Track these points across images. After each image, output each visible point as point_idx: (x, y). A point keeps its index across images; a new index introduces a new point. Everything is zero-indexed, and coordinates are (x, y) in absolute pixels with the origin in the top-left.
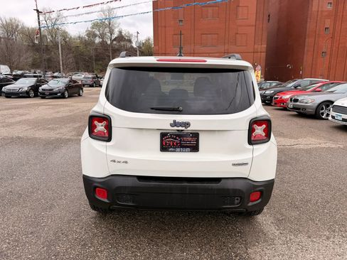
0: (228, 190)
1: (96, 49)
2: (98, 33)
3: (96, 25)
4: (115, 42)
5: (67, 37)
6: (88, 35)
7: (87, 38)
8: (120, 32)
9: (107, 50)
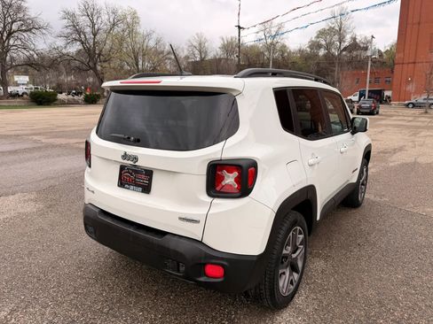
0: (168, 249)
1: (318, 64)
2: (323, 43)
3: (322, 33)
4: (344, 53)
5: (286, 51)
6: (310, 47)
7: (309, 50)
8: (354, 39)
9: (333, 63)
